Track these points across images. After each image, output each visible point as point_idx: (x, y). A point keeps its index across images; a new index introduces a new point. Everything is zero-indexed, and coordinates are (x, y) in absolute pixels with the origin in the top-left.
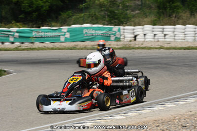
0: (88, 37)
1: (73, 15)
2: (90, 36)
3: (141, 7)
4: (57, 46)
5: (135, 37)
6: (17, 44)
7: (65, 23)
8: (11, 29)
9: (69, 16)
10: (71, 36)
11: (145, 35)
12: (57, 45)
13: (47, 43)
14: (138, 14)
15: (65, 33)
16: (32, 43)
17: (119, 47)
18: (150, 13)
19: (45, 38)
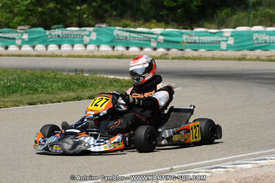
1: (234, 14)
2: (262, 43)
6: (161, 50)
10: (235, 43)
13: (202, 50)
15: (228, 37)
16: (182, 50)
19: (200, 45)
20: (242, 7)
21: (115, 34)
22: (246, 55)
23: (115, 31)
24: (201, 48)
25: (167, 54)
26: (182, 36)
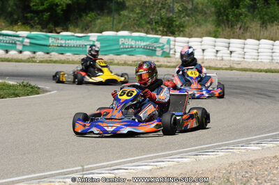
2: (128, 48)
6: (27, 53)
7: (87, 28)
8: (19, 33)
11: (203, 50)
13: (68, 54)
14: (188, 21)
15: (94, 42)
17: (172, 64)
18: (205, 21)
19: (66, 48)
20: (106, 11)
22: (113, 59)
24: (68, 51)
25: (34, 58)
26: (48, 40)
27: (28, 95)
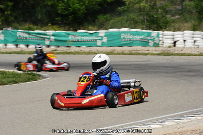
0: (126, 42)
1: (112, 19)
2: (128, 41)
3: (181, 12)
4: (94, 51)
5: (175, 43)
6: (53, 48)
7: (101, 27)
8: (47, 32)
9: (107, 20)
10: (108, 41)
11: (184, 41)
12: (94, 49)
13: (83, 47)
14: (178, 18)
15: (102, 37)
16: (68, 47)
17: (158, 52)
18: (191, 18)
19: (82, 42)
20: (117, 14)
21: (18, 36)
22: (115, 50)
23: (18, 33)
25: (56, 50)
26: (68, 36)
27: (26, 82)
